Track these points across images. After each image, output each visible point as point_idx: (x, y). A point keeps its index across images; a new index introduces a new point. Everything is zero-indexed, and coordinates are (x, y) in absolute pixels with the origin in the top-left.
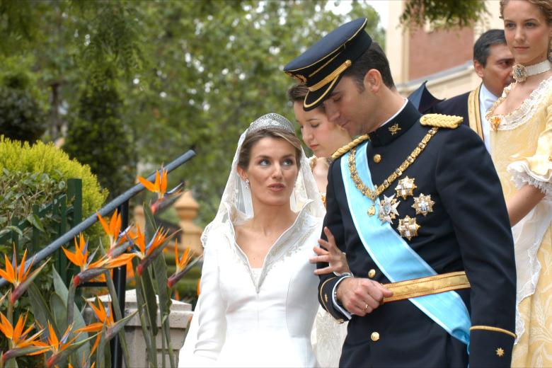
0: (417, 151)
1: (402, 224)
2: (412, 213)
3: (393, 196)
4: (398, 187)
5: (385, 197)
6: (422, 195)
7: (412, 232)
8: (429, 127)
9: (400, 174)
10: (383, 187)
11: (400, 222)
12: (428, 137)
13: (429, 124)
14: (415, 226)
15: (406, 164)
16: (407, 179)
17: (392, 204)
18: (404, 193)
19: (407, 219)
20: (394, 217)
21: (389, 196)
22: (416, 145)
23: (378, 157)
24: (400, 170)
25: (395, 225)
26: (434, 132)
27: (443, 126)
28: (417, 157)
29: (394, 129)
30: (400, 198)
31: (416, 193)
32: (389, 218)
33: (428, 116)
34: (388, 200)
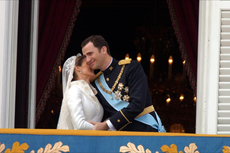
0: (120, 74)
1: (124, 98)
2: (126, 94)
3: (118, 91)
4: (119, 87)
5: (115, 92)
6: (126, 87)
7: (128, 99)
8: (122, 66)
9: (117, 83)
10: (113, 89)
11: (123, 98)
12: (123, 69)
13: (122, 64)
14: (128, 97)
15: (118, 79)
16: (120, 84)
17: (118, 93)
18: (121, 89)
19: (125, 96)
20: (121, 97)
21: (116, 91)
22: (120, 72)
23: (108, 79)
24: (117, 82)
25: (122, 99)
26: (124, 66)
27: (126, 63)
28: (121, 76)
29: (111, 68)
30: (120, 91)
31: (124, 87)
32: (119, 98)
33: (120, 61)
34: (117, 92)
